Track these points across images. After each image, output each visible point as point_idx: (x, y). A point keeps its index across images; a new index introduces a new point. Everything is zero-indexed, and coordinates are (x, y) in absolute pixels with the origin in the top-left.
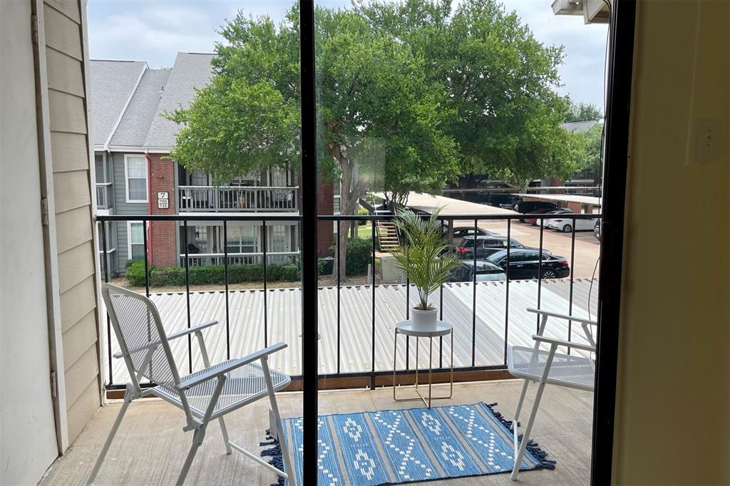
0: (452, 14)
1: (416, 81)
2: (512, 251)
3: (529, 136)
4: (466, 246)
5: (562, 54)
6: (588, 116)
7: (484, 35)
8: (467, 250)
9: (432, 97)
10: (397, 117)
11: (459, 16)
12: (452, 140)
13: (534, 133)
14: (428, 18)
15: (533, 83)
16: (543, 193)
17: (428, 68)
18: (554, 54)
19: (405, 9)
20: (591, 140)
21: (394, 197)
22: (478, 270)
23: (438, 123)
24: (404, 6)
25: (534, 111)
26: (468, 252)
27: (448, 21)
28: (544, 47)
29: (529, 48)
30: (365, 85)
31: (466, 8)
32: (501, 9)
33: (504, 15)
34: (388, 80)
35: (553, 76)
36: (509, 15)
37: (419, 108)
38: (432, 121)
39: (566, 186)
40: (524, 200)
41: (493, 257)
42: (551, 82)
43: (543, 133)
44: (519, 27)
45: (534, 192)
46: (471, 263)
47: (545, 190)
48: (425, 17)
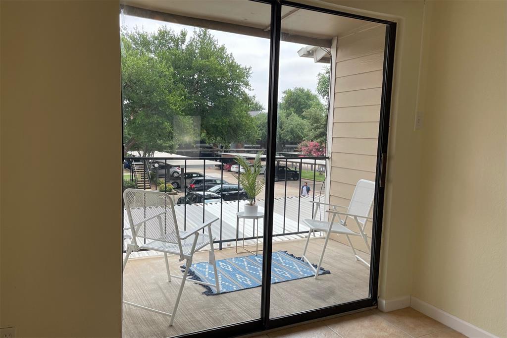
0: (186, 43)
1: (168, 83)
2: (223, 185)
3: (235, 118)
4: (194, 184)
5: (250, 72)
6: (256, 108)
7: (208, 57)
8: (194, 186)
9: (178, 92)
10: (158, 104)
11: (191, 44)
12: (191, 119)
13: (238, 117)
14: (172, 45)
15: (236, 88)
16: (233, 152)
17: (174, 75)
18: (246, 71)
19: (157, 37)
20: (260, 122)
21: (145, 154)
22: (205, 197)
23: (183, 108)
24: (156, 35)
25: (235, 103)
26: (196, 187)
27: (184, 47)
28: (241, 67)
29: (233, 67)
30: (135, 83)
31: (195, 40)
32: (216, 43)
33: (217, 46)
34: (152, 81)
35: (247, 84)
36: (221, 46)
37: (171, 99)
38: (179, 107)
39: (245, 148)
40: (222, 157)
41: (213, 189)
42: (246, 87)
43: (242, 117)
44: (226, 54)
45: (227, 152)
46: (201, 193)
47: (234, 150)
48: (170, 43)
